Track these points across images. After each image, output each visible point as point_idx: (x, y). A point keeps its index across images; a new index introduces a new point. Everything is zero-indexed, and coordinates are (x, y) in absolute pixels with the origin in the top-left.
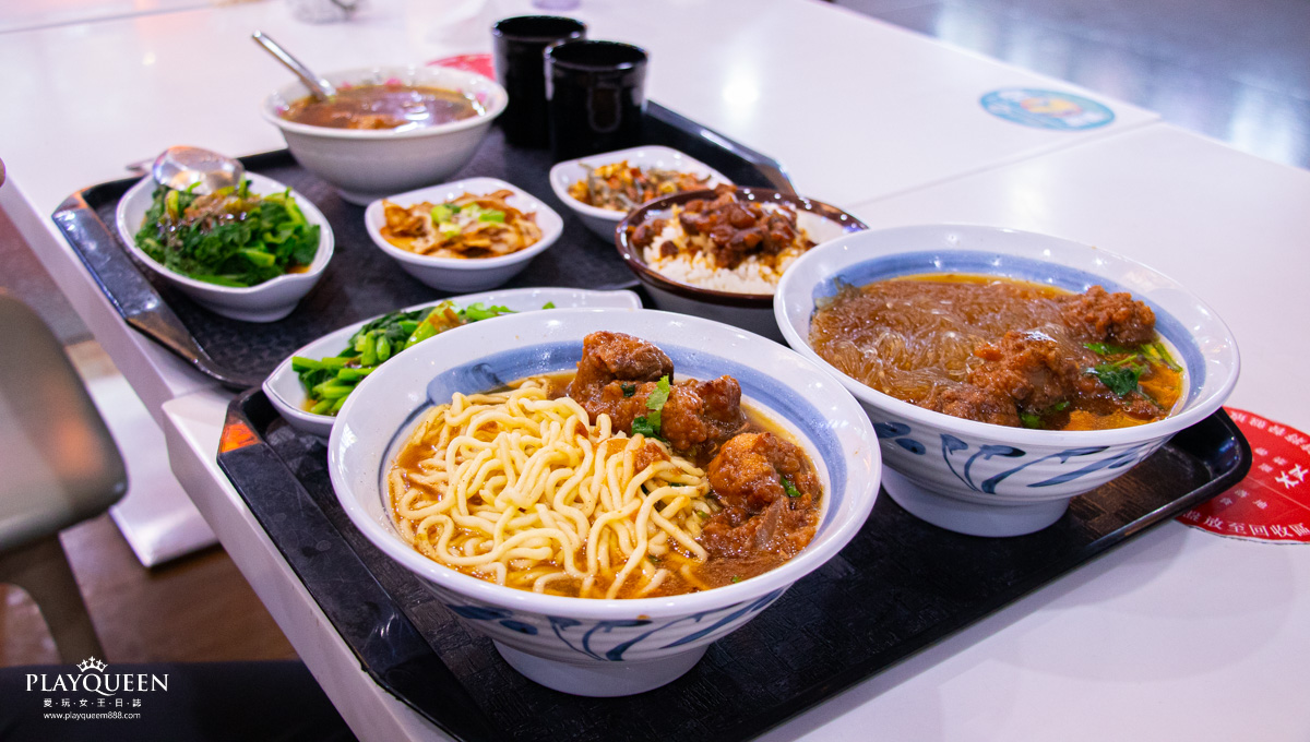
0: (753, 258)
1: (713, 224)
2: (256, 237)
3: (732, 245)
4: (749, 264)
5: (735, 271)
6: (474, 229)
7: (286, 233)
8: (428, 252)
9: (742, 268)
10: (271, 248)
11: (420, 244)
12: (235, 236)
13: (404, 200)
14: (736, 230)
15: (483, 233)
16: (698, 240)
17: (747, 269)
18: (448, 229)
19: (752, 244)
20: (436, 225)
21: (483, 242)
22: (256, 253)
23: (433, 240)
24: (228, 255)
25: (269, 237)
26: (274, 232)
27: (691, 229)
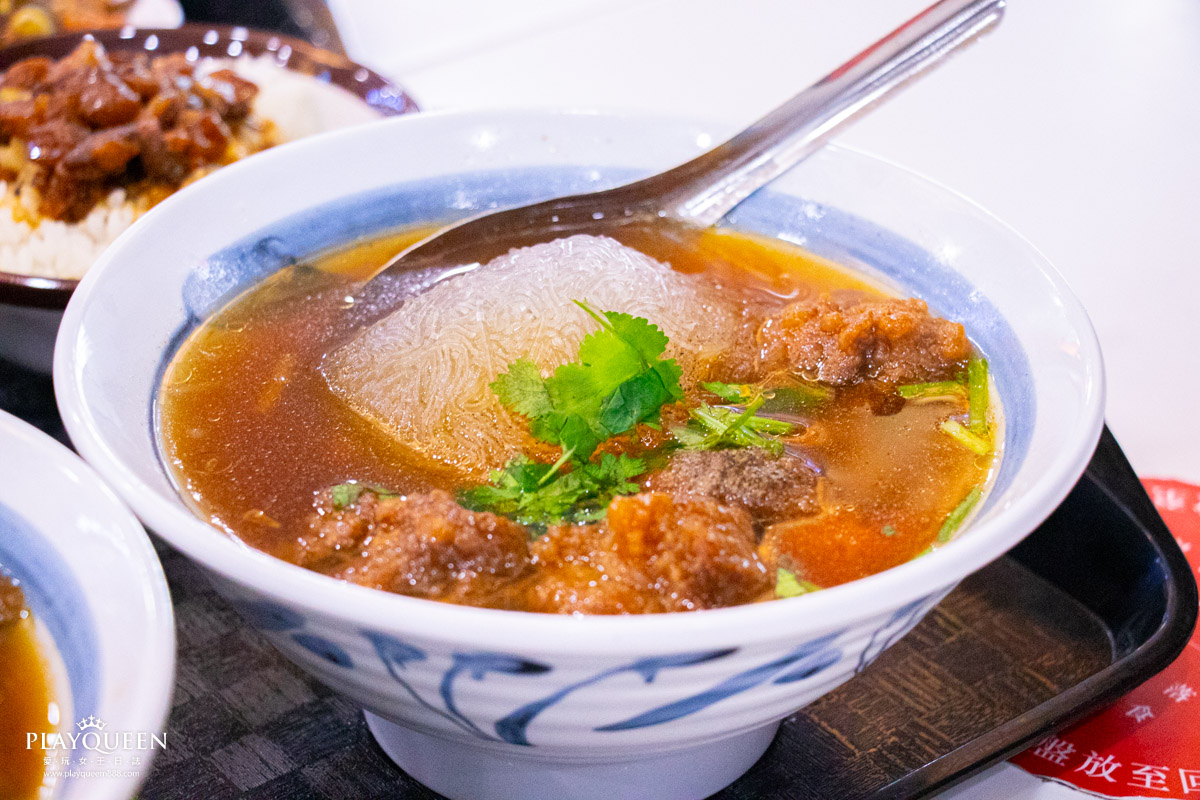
0: (118, 195)
3: (72, 167)
4: (109, 209)
5: (82, 225)
9: (95, 219)
14: (84, 132)
17: (106, 220)
19: (115, 164)
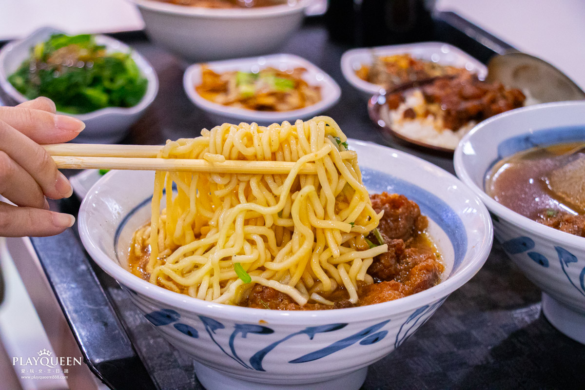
1: (447, 96)
2: (96, 82)
3: (458, 112)
5: (457, 133)
6: (265, 91)
7: (120, 81)
8: (227, 104)
10: (108, 91)
11: (220, 98)
12: (79, 79)
13: (218, 67)
15: (272, 94)
16: (433, 108)
18: (246, 89)
19: (473, 112)
20: (238, 85)
21: (270, 101)
22: (94, 94)
23: (233, 96)
24: (72, 93)
25: (107, 84)
26: (112, 80)
27: (429, 99)
